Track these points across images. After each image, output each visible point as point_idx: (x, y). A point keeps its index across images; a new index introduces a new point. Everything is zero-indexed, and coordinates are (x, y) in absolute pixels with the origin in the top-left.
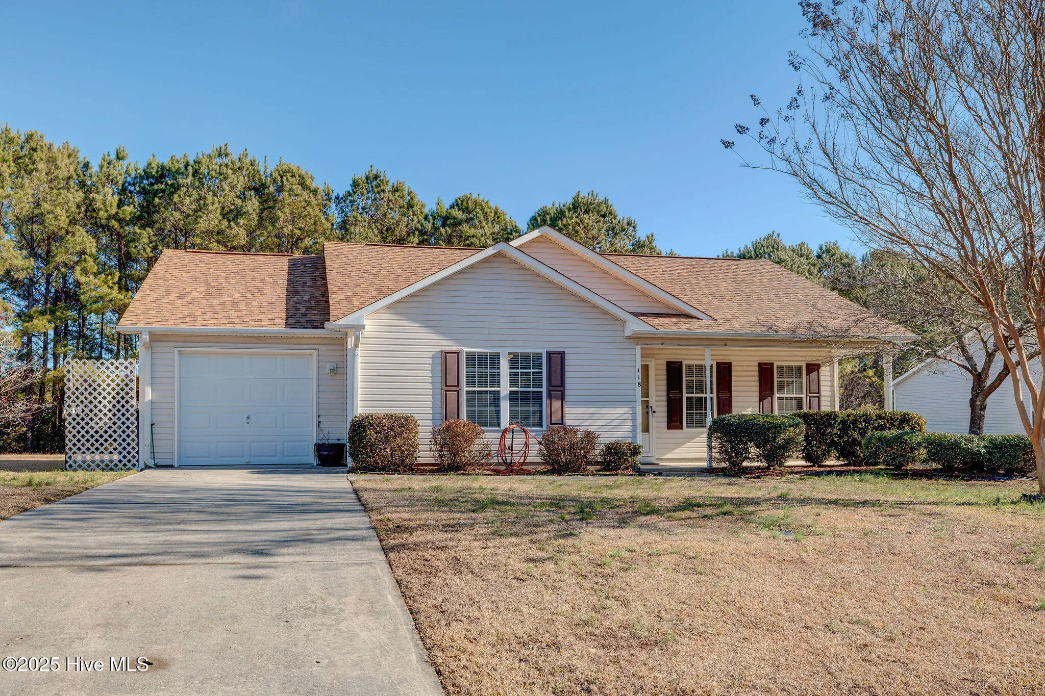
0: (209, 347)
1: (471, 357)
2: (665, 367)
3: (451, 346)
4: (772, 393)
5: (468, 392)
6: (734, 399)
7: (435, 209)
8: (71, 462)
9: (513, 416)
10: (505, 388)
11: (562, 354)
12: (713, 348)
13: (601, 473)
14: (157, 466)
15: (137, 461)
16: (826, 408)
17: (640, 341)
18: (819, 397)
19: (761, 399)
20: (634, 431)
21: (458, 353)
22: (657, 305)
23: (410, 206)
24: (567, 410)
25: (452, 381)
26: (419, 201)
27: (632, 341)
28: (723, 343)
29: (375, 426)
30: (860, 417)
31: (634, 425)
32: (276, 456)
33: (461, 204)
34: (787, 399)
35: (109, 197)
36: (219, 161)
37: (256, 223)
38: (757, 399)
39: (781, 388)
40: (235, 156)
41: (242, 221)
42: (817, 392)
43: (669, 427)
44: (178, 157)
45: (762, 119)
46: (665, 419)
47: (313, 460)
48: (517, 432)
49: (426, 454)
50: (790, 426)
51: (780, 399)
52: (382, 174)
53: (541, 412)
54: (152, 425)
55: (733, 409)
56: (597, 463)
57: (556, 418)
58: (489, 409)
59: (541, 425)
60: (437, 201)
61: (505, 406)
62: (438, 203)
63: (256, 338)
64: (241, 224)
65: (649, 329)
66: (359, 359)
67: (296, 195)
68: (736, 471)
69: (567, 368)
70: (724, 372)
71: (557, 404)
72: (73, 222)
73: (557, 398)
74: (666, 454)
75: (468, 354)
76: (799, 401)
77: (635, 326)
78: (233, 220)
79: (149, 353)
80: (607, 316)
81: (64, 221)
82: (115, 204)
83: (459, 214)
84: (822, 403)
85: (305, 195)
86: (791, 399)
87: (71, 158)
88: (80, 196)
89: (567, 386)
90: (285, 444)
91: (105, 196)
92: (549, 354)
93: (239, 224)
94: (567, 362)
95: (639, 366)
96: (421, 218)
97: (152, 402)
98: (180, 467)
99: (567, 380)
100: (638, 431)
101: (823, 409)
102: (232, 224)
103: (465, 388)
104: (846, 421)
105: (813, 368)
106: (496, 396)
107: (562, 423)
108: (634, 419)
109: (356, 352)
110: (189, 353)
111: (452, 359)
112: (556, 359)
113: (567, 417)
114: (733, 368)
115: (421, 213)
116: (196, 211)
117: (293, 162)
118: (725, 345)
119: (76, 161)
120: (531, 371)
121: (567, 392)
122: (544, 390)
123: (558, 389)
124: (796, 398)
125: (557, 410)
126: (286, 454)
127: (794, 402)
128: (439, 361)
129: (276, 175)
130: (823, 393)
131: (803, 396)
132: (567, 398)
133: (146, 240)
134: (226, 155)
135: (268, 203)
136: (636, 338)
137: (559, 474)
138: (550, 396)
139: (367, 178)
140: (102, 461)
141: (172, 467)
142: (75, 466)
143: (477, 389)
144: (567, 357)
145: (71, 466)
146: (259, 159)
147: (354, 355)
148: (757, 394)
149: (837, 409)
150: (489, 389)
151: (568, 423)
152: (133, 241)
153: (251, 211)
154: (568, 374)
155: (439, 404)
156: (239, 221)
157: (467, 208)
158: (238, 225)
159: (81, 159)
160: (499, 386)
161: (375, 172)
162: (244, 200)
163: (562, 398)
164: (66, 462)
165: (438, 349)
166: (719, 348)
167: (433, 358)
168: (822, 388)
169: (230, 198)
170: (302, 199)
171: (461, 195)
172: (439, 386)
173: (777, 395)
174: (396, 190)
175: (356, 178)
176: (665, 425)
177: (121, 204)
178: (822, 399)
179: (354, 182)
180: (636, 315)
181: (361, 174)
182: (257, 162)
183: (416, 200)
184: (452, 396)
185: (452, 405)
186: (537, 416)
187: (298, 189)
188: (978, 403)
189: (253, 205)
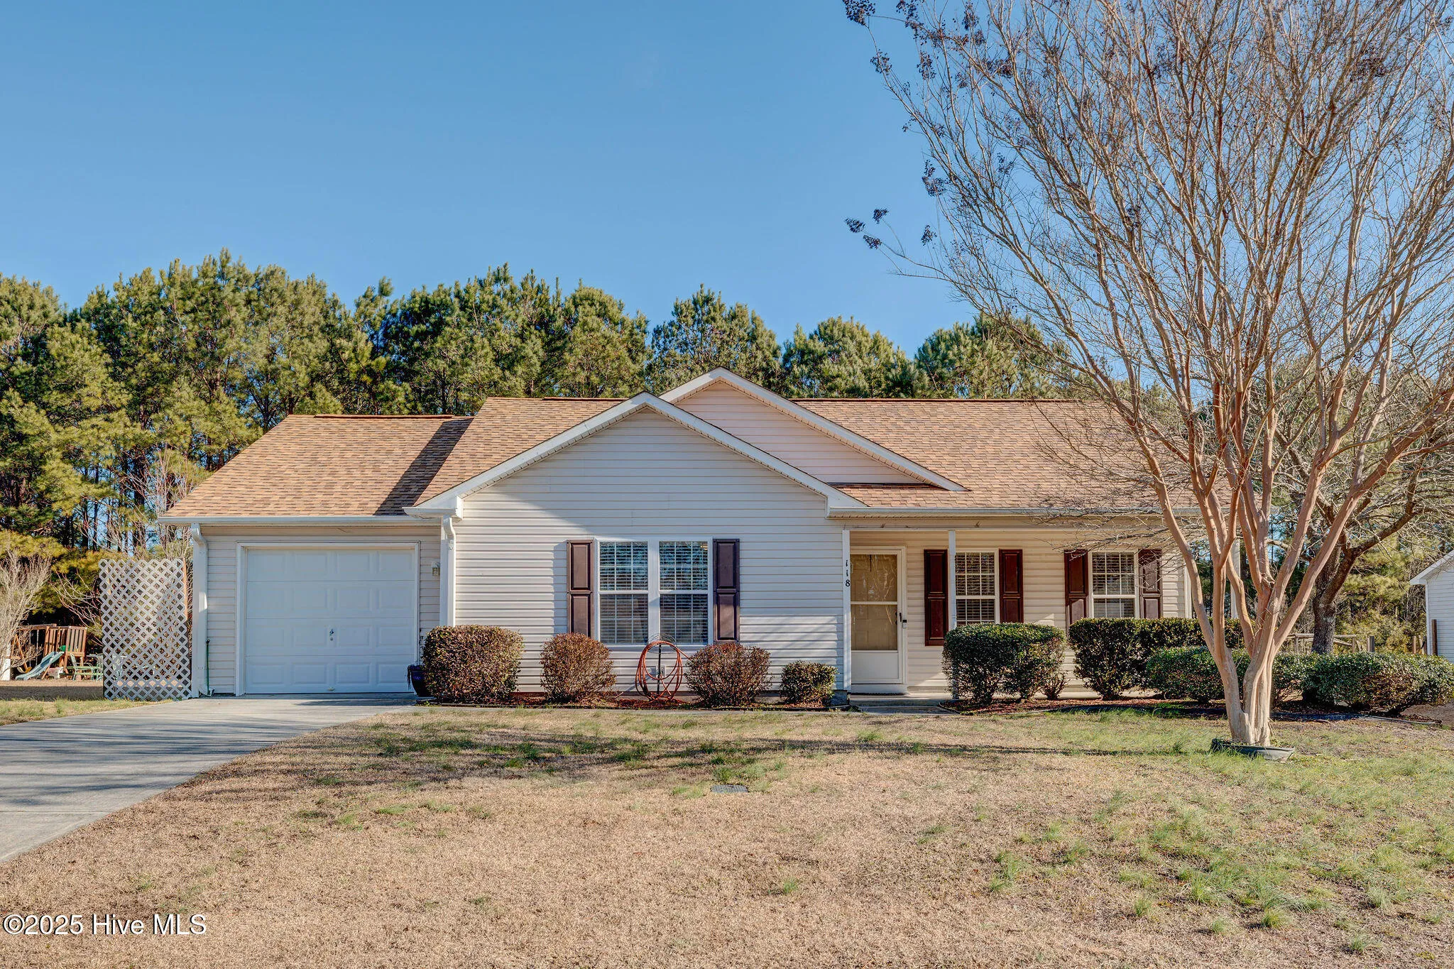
0: (280, 542)
1: (607, 551)
2: (922, 558)
3: (579, 535)
4: (1086, 592)
5: (603, 596)
6: (1025, 602)
7: (792, 340)
8: (109, 689)
9: (667, 630)
10: (654, 591)
11: (735, 543)
12: (958, 530)
13: (784, 706)
14: (216, 695)
15: (190, 688)
16: (1170, 612)
17: (849, 523)
18: (1159, 599)
19: (1069, 602)
20: (840, 648)
21: (589, 544)
22: (889, 471)
23: (753, 338)
24: (741, 620)
25: (581, 581)
26: (765, 330)
27: (838, 522)
28: (974, 523)
29: (449, 643)
30: (1169, 628)
31: (840, 641)
32: (368, 682)
33: (825, 334)
34: (1109, 601)
35: (361, 344)
36: (496, 288)
37: (539, 369)
38: (1063, 602)
39: (1099, 587)
40: (516, 281)
41: (520, 369)
42: (1156, 593)
43: (927, 644)
44: (446, 287)
45: (877, 211)
46: (922, 632)
47: (407, 687)
48: (666, 649)
49: (531, 679)
50: (1035, 641)
51: (1097, 601)
52: (716, 297)
53: (705, 623)
54: (208, 642)
55: (1026, 617)
56: (775, 693)
57: (727, 630)
58: (632, 619)
59: (705, 640)
60: (795, 329)
61: (654, 614)
62: (797, 333)
63: (339, 528)
64: (519, 373)
65: (856, 505)
66: (455, 554)
67: (592, 330)
68: (983, 703)
69: (743, 562)
70: (1012, 563)
71: (727, 612)
72: (315, 377)
73: (728, 604)
74: (923, 680)
75: (603, 545)
76: (1129, 605)
77: (839, 502)
78: (509, 368)
79: (205, 550)
80: (800, 490)
81: (303, 379)
82: (367, 354)
83: (819, 346)
84: (1165, 607)
85: (605, 328)
86: (1116, 601)
87: (317, 296)
88: (322, 345)
89: (743, 587)
90: (380, 666)
91: (356, 343)
92: (717, 543)
93: (516, 372)
94: (743, 554)
95: (847, 557)
96: (767, 353)
97: (208, 612)
98: (245, 696)
99: (743, 579)
100: (846, 649)
101: (1166, 615)
102: (507, 373)
103: (598, 591)
104: (1148, 633)
105: (1148, 555)
106: (643, 602)
107: (735, 638)
108: (840, 632)
109: (450, 545)
110: (258, 549)
111: (580, 552)
112: (726, 550)
113: (742, 629)
114: (1025, 558)
115: (769, 346)
116: (462, 357)
117: (597, 285)
118: (977, 526)
119: (322, 300)
120: (691, 566)
121: (743, 595)
122: (710, 592)
123: (729, 591)
124: (1123, 600)
125: (727, 621)
126: (380, 680)
127: (1121, 606)
128: (564, 555)
129: (570, 305)
130: (1165, 592)
131: (1135, 596)
132: (743, 603)
133: (401, 399)
134: (505, 280)
135: (556, 344)
136: (839, 518)
137: (709, 707)
138: (717, 601)
139: (695, 303)
140: (137, 689)
141: (232, 695)
142: (115, 694)
143: (616, 592)
144: (742, 546)
145: (110, 694)
146: (550, 283)
147: (449, 549)
148: (1062, 594)
149: (1188, 615)
150: (632, 592)
151: (743, 637)
152: (387, 399)
153: (531, 354)
154: (743, 570)
155: (563, 613)
156: (516, 369)
157: (832, 338)
158: (514, 374)
159: (329, 296)
160: (646, 586)
161: (705, 293)
162: (523, 340)
163: (736, 603)
164: (105, 689)
165: (563, 539)
166: (968, 530)
167: (555, 550)
168: (1164, 585)
169: (506, 337)
170: (599, 334)
171: (825, 320)
172: (564, 588)
173: (1092, 596)
174: (734, 317)
175: (679, 303)
176: (923, 639)
177: (374, 355)
178: (1165, 600)
179: (676, 308)
180: (837, 486)
181: (686, 297)
182: (546, 287)
183: (760, 330)
184: (581, 601)
185: (581, 614)
186: (700, 629)
187: (593, 321)
188: (1321, 606)
189: (534, 347)
